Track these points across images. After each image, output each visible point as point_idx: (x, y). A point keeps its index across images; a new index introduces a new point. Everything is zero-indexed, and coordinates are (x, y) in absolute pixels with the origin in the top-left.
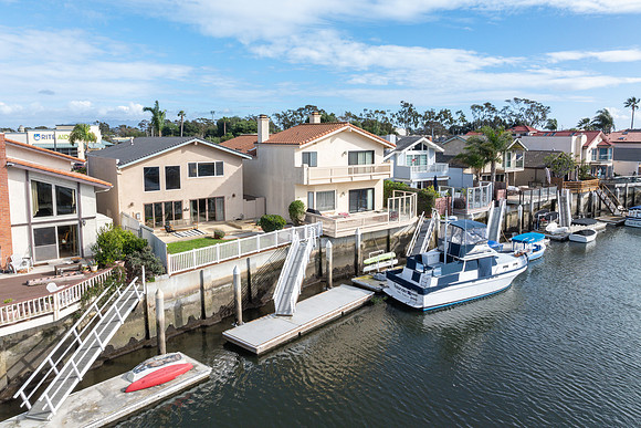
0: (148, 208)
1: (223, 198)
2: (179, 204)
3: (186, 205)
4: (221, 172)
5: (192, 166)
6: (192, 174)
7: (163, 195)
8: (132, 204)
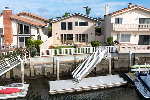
0: (62, 35)
1: (88, 34)
2: (72, 35)
3: (74, 35)
4: (87, 25)
5: (77, 23)
6: (77, 25)
7: (67, 32)
8: (57, 34)
